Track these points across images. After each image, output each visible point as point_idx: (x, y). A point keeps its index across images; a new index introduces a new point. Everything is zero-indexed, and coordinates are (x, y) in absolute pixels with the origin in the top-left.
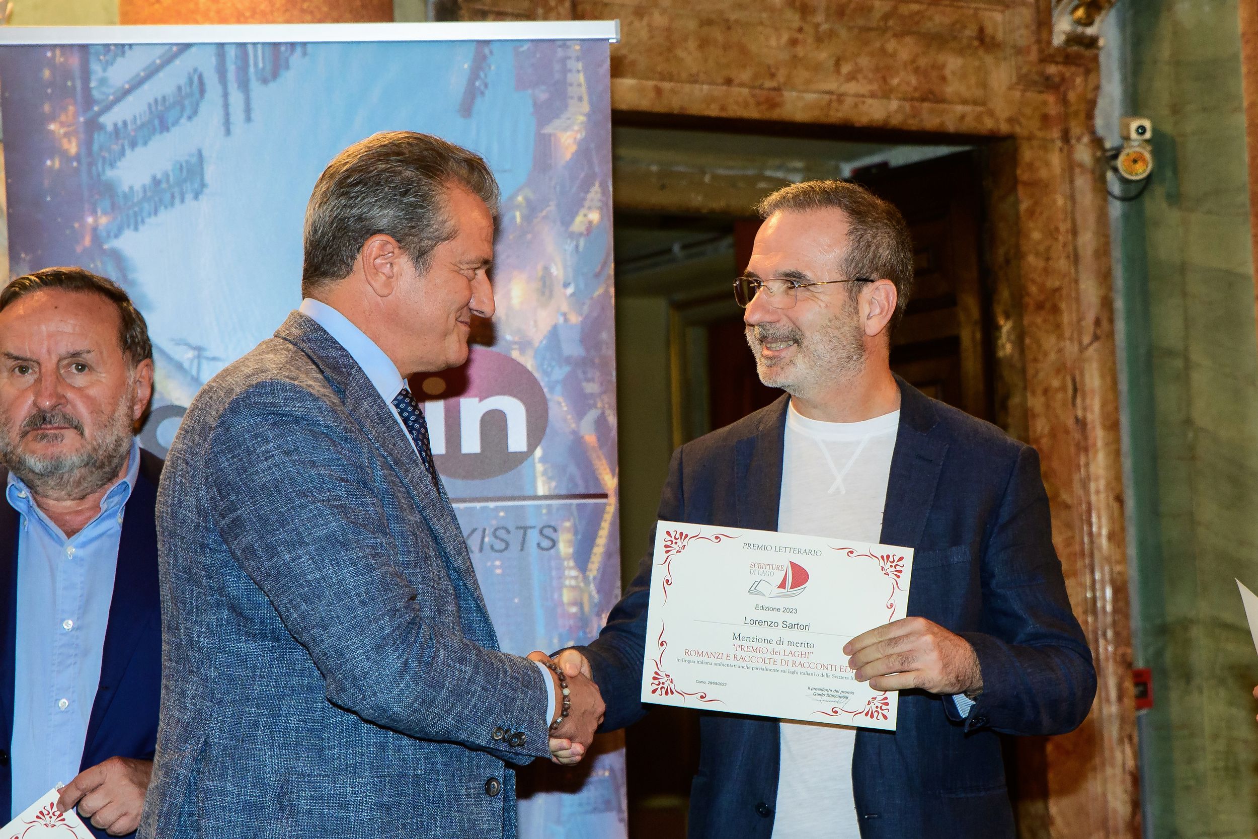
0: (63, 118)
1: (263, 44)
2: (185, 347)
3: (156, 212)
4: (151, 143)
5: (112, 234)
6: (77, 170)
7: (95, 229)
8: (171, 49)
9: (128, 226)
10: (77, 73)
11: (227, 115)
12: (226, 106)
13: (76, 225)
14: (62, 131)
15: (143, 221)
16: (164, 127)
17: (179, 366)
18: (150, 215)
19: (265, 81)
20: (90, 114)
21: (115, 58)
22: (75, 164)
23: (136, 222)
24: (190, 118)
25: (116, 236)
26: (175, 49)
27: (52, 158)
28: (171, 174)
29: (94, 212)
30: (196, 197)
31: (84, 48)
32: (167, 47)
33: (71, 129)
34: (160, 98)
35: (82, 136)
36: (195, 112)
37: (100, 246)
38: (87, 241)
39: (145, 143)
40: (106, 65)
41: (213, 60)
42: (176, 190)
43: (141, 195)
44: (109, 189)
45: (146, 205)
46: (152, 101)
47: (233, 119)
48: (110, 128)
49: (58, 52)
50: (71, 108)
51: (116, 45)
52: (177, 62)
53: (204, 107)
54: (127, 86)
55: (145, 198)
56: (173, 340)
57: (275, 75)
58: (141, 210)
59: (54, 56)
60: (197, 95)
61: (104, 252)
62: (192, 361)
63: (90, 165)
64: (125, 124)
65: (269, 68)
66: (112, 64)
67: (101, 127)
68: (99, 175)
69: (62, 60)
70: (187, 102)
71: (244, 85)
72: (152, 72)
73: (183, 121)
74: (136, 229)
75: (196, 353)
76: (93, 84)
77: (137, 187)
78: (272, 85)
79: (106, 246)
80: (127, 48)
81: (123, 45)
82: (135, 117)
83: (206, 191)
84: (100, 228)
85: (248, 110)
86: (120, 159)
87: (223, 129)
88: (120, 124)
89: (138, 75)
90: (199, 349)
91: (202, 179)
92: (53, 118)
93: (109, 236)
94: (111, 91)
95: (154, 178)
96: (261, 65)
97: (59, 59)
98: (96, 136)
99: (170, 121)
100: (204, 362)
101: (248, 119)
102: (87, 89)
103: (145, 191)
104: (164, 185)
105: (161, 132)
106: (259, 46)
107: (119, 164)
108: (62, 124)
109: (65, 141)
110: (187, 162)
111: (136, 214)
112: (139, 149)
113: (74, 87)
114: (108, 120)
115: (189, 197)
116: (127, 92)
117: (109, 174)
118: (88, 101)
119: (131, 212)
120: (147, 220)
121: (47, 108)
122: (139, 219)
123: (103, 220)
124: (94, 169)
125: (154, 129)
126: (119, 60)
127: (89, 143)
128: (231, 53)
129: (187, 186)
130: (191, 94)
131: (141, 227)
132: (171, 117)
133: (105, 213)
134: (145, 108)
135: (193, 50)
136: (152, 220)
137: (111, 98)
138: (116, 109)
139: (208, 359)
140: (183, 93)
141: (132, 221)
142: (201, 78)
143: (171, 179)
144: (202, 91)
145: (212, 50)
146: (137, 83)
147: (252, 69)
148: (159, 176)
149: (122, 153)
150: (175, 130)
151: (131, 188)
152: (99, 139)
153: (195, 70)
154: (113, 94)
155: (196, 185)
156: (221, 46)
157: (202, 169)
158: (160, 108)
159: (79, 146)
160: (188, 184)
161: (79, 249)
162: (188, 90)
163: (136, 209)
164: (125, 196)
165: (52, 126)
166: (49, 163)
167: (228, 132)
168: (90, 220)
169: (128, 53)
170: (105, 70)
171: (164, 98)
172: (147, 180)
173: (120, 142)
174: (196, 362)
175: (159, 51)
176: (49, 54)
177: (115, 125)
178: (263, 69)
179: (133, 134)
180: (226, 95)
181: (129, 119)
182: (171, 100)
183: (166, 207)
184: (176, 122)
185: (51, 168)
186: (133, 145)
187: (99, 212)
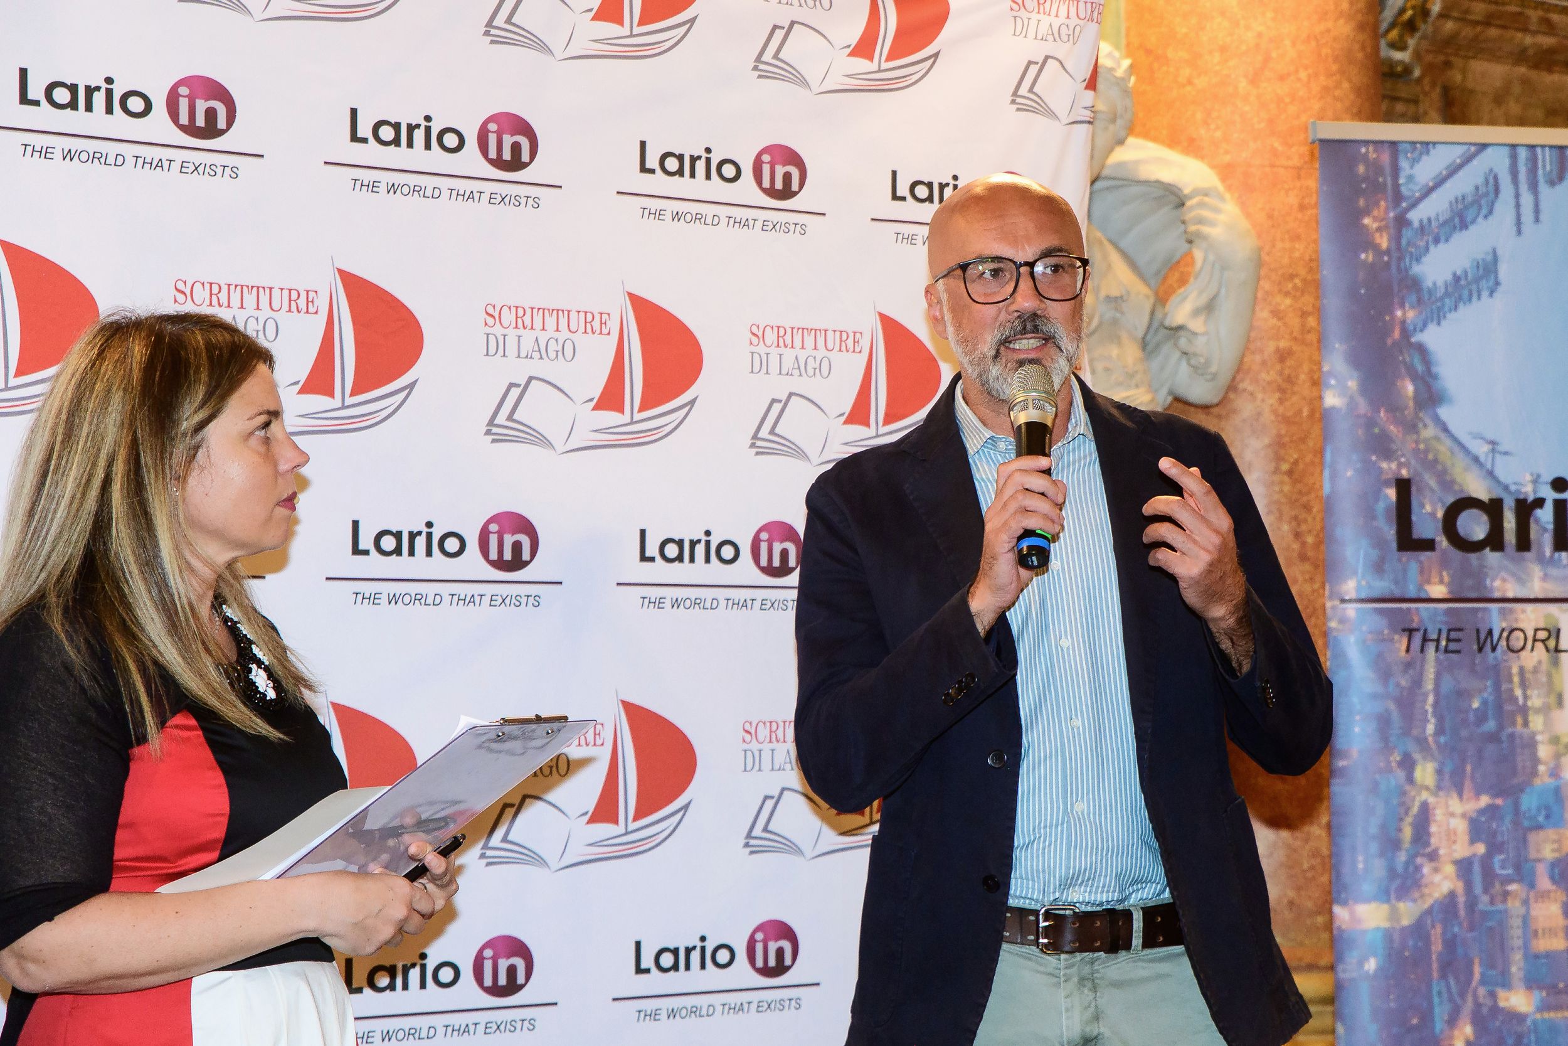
0: (1375, 213)
1: (1551, 147)
2: (1480, 441)
3: (1456, 309)
4: (1452, 240)
5: (1418, 329)
6: (1388, 264)
7: (1403, 322)
8: (1469, 149)
9: (1432, 321)
10: (1388, 170)
11: (1518, 216)
12: (1518, 206)
13: (1387, 318)
14: (1375, 225)
15: (1445, 317)
16: (1464, 226)
17: (1476, 459)
18: (1450, 311)
19: (1552, 183)
20: (1399, 210)
21: (1421, 154)
22: (1386, 258)
23: (1438, 316)
24: (1486, 217)
25: (1422, 330)
26: (1473, 149)
27: (1366, 251)
28: (1469, 270)
29: (1402, 306)
30: (1491, 294)
31: (1393, 144)
32: (1466, 147)
33: (1383, 223)
34: (1460, 198)
35: (1392, 231)
36: (1491, 212)
37: (1408, 340)
38: (1397, 334)
39: (1447, 240)
40: (1414, 162)
41: (1507, 162)
42: (1474, 287)
43: (1443, 290)
44: (1415, 284)
45: (1447, 301)
46: (1453, 199)
47: (1523, 219)
48: (1416, 224)
49: (1371, 148)
50: (1382, 203)
51: (1421, 143)
52: (1475, 162)
53: (1498, 207)
54: (1431, 184)
55: (1447, 294)
56: (1470, 433)
57: (1561, 178)
58: (1443, 306)
59: (1367, 153)
60: (1492, 196)
61: (1411, 345)
62: (1487, 454)
63: (1400, 259)
64: (1429, 220)
65: (1555, 173)
66: (1418, 162)
67: (1409, 223)
68: (1407, 270)
69: (1374, 156)
70: (1483, 202)
71: (1534, 187)
72: (1454, 170)
73: (1480, 219)
74: (1439, 324)
75: (1490, 447)
76: (1401, 181)
77: (1440, 283)
78: (1559, 188)
79: (1413, 340)
80: (1431, 146)
81: (1427, 144)
82: (1438, 215)
83: (1500, 289)
84: (1408, 321)
85: (1537, 211)
86: (1425, 255)
87: (1515, 229)
88: (1425, 221)
89: (1441, 173)
90: (1493, 443)
91: (1496, 277)
92: (1367, 212)
93: (1415, 330)
94: (1417, 188)
95: (1454, 274)
96: (1548, 168)
97: (1373, 155)
98: (1404, 232)
99: (1469, 219)
100: (1498, 456)
101: (1537, 220)
102: (1396, 187)
103: (1446, 287)
104: (1463, 282)
105: (1461, 229)
106: (1547, 149)
107: (1424, 259)
108: (1375, 219)
109: (1377, 235)
110: (1483, 260)
111: (1439, 309)
112: (1442, 246)
113: (1385, 183)
114: (1415, 216)
115: (1485, 294)
116: (1429, 191)
117: (1416, 269)
118: (1398, 197)
119: (1434, 307)
120: (1448, 315)
121: (1362, 202)
122: (1441, 314)
123: (1411, 314)
124: (1402, 265)
125: (1455, 227)
126: (1425, 158)
127: (1398, 238)
128: (1523, 154)
129: (1484, 284)
130: (1487, 194)
131: (1443, 323)
132: (1470, 214)
133: (1412, 307)
134: (1447, 205)
135: (1490, 150)
136: (1451, 316)
137: (1417, 194)
138: (1422, 206)
139: (1501, 453)
140: (1480, 192)
141: (1435, 316)
142: (1496, 178)
143: (1470, 276)
144: (1497, 191)
145: (1506, 151)
146: (1440, 182)
147: (1540, 172)
148: (1458, 273)
149: (1427, 249)
150: (1473, 229)
151: (1435, 284)
152: (1407, 234)
153: (1491, 170)
154: (1419, 191)
155: (1491, 283)
156: (1514, 146)
157: (1496, 268)
158: (1460, 206)
159: (1389, 240)
160: (1484, 282)
161: (1389, 341)
162: (1484, 190)
163: (1439, 304)
164: (1430, 292)
165: (1367, 221)
166: (1363, 256)
167: (1519, 232)
168: (1399, 313)
169: (1432, 151)
170: (1412, 167)
171: (1464, 198)
172: (1449, 277)
173: (1425, 238)
174: (1490, 455)
175: (1460, 150)
176: (1363, 150)
177: (1421, 221)
178: (1551, 170)
179: (1436, 230)
180: (1517, 196)
181: (1433, 216)
182: (1469, 199)
183: (1465, 303)
184: (1473, 221)
185: (1365, 262)
186: (1437, 241)
187: (1407, 306)
